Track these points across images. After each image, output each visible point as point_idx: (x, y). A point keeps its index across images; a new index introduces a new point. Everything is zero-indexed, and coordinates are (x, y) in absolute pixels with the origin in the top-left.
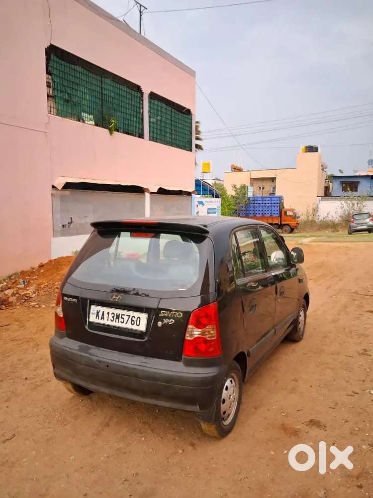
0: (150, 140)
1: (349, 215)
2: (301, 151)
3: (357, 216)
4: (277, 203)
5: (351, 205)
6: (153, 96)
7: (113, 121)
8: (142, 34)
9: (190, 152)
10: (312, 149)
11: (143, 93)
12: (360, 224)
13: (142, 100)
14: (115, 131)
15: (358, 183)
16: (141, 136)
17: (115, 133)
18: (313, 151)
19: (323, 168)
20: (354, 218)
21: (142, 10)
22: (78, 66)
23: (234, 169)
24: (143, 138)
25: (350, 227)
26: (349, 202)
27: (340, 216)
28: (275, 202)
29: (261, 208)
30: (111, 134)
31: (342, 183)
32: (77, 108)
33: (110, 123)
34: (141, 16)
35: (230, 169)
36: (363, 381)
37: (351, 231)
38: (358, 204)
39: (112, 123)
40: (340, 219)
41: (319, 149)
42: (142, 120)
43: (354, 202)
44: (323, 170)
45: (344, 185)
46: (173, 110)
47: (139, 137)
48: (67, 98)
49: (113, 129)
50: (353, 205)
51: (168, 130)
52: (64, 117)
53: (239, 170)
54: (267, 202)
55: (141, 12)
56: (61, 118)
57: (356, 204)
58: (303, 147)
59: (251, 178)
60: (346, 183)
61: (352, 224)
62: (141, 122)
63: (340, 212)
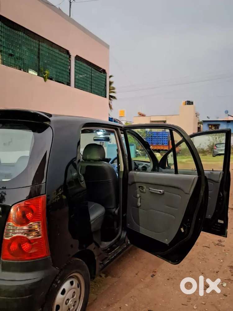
0: (75, 87)
1: (213, 145)
2: (182, 103)
3: (218, 145)
4: (167, 137)
5: (215, 138)
6: (78, 58)
7: (47, 72)
8: (71, 17)
9: (105, 98)
10: (189, 103)
11: (71, 55)
12: (220, 150)
13: (70, 60)
14: (48, 79)
15: (219, 125)
16: (69, 84)
17: (48, 81)
18: (190, 104)
19: (197, 115)
20: (216, 146)
21: (71, 2)
22: (21, 32)
23: (140, 115)
24: (70, 86)
25: (214, 152)
26: (213, 137)
27: (208, 146)
28: (165, 135)
29: (156, 139)
30: (45, 81)
31: (209, 125)
32: (19, 60)
33: (45, 74)
34: (70, 5)
35: (138, 115)
36: (217, 272)
37: (214, 155)
38: (219, 138)
39: (46, 73)
40: (208, 147)
41: (194, 103)
42: (70, 73)
43: (216, 137)
44: (197, 116)
45: (210, 126)
46: (93, 69)
47: (67, 85)
48: (11, 53)
49: (47, 78)
50: (216, 138)
51: (89, 82)
52: (8, 66)
53: (143, 115)
54: (160, 136)
55: (70, 3)
56: (6, 66)
57: (218, 138)
58: (184, 101)
59: (150, 121)
60: (211, 125)
61: (215, 150)
62: (68, 75)
63: (208, 143)
